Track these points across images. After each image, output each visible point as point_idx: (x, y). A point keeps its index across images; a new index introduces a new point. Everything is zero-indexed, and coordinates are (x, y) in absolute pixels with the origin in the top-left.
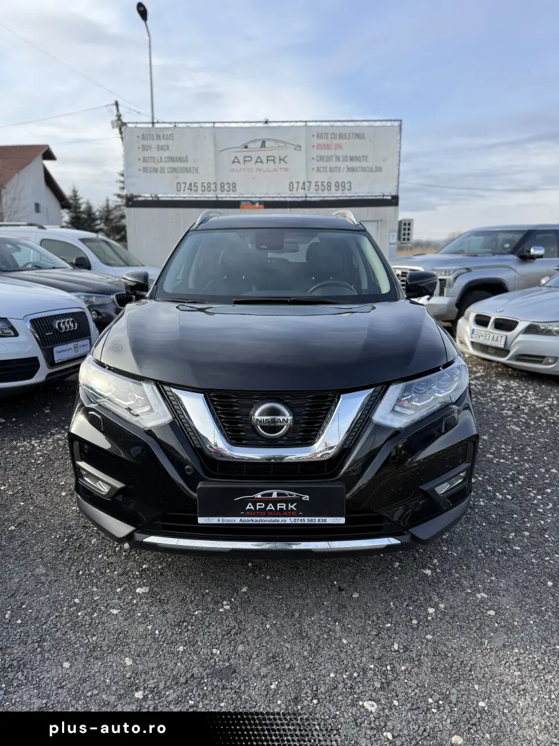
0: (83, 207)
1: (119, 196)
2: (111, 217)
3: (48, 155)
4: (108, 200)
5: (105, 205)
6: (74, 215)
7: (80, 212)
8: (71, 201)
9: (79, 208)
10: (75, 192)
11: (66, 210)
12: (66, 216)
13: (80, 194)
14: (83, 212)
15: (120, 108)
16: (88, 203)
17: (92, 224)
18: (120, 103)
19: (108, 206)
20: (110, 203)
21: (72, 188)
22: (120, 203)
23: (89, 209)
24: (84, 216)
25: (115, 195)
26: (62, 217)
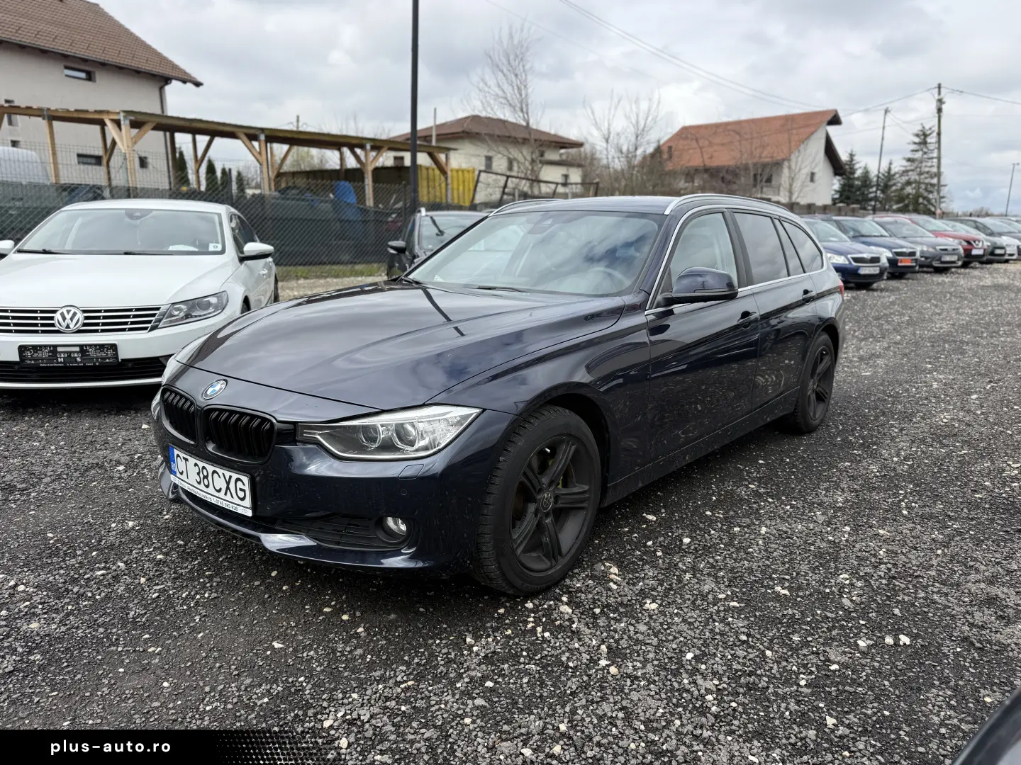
0: (858, 173)
1: (909, 160)
2: (891, 183)
3: (835, 120)
4: (891, 164)
5: (886, 169)
6: (846, 181)
7: (854, 178)
8: (847, 167)
9: (853, 173)
10: (852, 155)
11: (838, 178)
12: (836, 183)
13: (856, 158)
14: (858, 179)
15: (942, 90)
16: (865, 168)
17: (866, 192)
18: (942, 86)
19: (890, 169)
20: (893, 167)
21: (849, 152)
22: (908, 168)
23: (866, 173)
24: (857, 183)
25: (904, 158)
26: (833, 184)
